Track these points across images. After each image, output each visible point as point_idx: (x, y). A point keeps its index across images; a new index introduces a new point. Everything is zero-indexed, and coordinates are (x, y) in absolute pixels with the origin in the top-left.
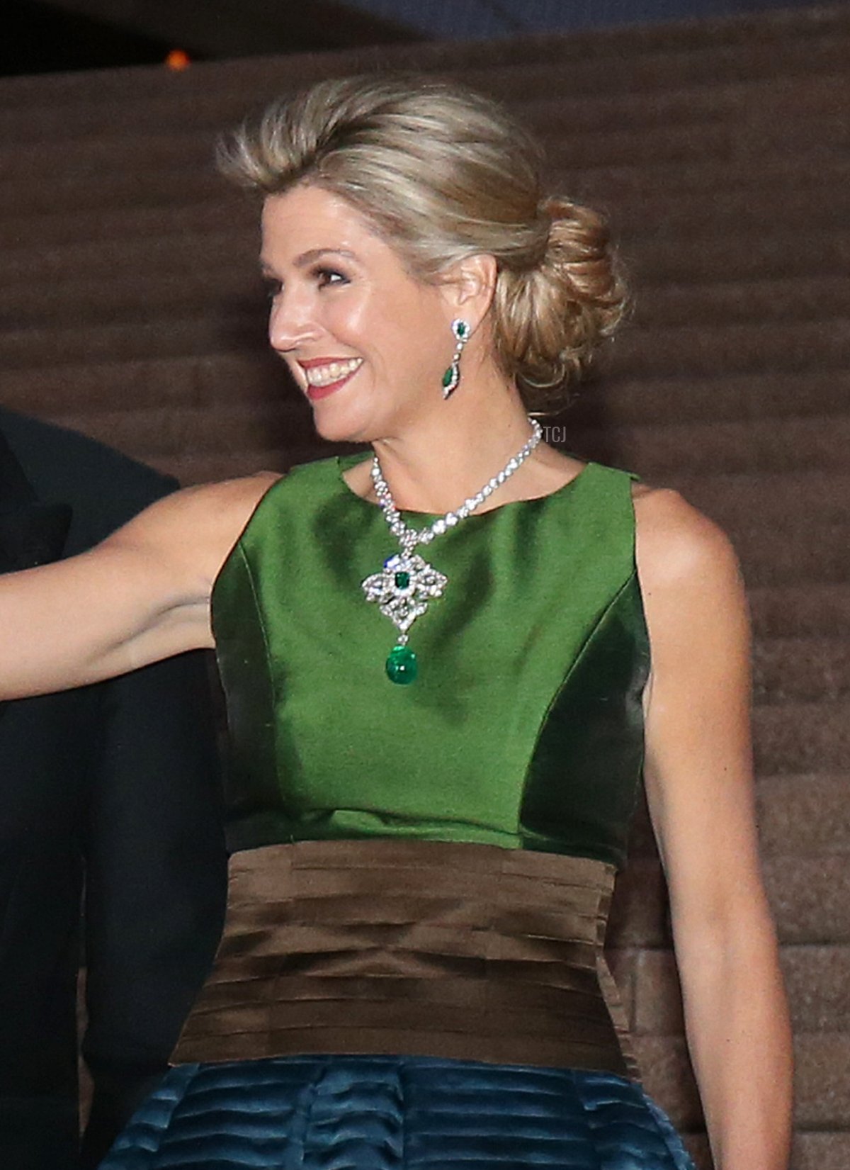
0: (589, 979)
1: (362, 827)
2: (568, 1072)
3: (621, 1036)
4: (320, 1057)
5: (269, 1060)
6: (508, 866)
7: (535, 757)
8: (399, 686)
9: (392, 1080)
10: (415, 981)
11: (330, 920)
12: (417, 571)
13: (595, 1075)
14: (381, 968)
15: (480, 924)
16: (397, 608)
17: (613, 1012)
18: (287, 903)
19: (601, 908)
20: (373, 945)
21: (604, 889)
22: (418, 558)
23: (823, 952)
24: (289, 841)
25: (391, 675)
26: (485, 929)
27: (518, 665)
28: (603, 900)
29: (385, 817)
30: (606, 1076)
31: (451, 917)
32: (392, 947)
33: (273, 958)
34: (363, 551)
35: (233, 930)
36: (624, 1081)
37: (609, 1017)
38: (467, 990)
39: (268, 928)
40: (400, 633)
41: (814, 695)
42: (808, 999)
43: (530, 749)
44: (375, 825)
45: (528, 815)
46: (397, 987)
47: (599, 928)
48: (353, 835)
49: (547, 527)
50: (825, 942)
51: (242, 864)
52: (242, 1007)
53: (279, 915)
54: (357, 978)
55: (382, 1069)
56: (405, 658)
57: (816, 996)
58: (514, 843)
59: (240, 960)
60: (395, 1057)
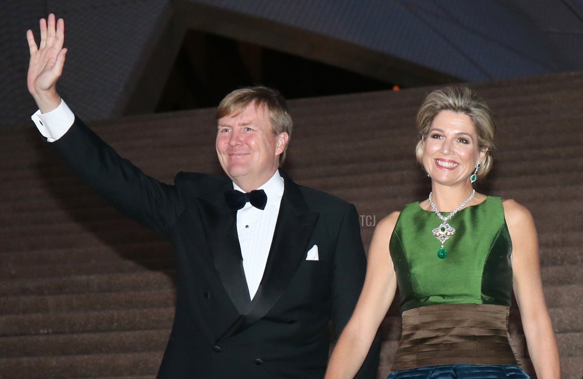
0: (506, 339)
1: (438, 301)
2: (501, 366)
3: (515, 355)
4: (432, 367)
5: (417, 369)
6: (480, 309)
7: (484, 273)
8: (442, 259)
9: (452, 371)
10: (456, 343)
11: (431, 328)
12: (447, 228)
13: (509, 366)
14: (447, 341)
15: (473, 325)
16: (441, 237)
17: (512, 348)
18: (418, 324)
19: (506, 319)
20: (444, 334)
21: (507, 314)
22: (448, 224)
23: (578, 334)
24: (417, 307)
25: (439, 256)
26: (475, 327)
27: (476, 249)
28: (507, 316)
29: (443, 296)
30: (512, 366)
31: (465, 324)
32: (449, 334)
33: (417, 340)
34: (429, 223)
35: (404, 333)
36: (518, 367)
37: (511, 350)
38: (472, 345)
39: (414, 332)
40: (442, 244)
41: (574, 263)
42: (574, 348)
43: (482, 271)
44: (441, 300)
45: (483, 291)
46: (452, 345)
47: (507, 325)
48: (435, 304)
49: (480, 212)
50: (578, 331)
51: (405, 315)
52: (408, 354)
53: (416, 328)
54: (441, 343)
55: (449, 369)
56: (443, 251)
57: (576, 347)
58: (480, 302)
59: (407, 341)
60: (452, 365)
